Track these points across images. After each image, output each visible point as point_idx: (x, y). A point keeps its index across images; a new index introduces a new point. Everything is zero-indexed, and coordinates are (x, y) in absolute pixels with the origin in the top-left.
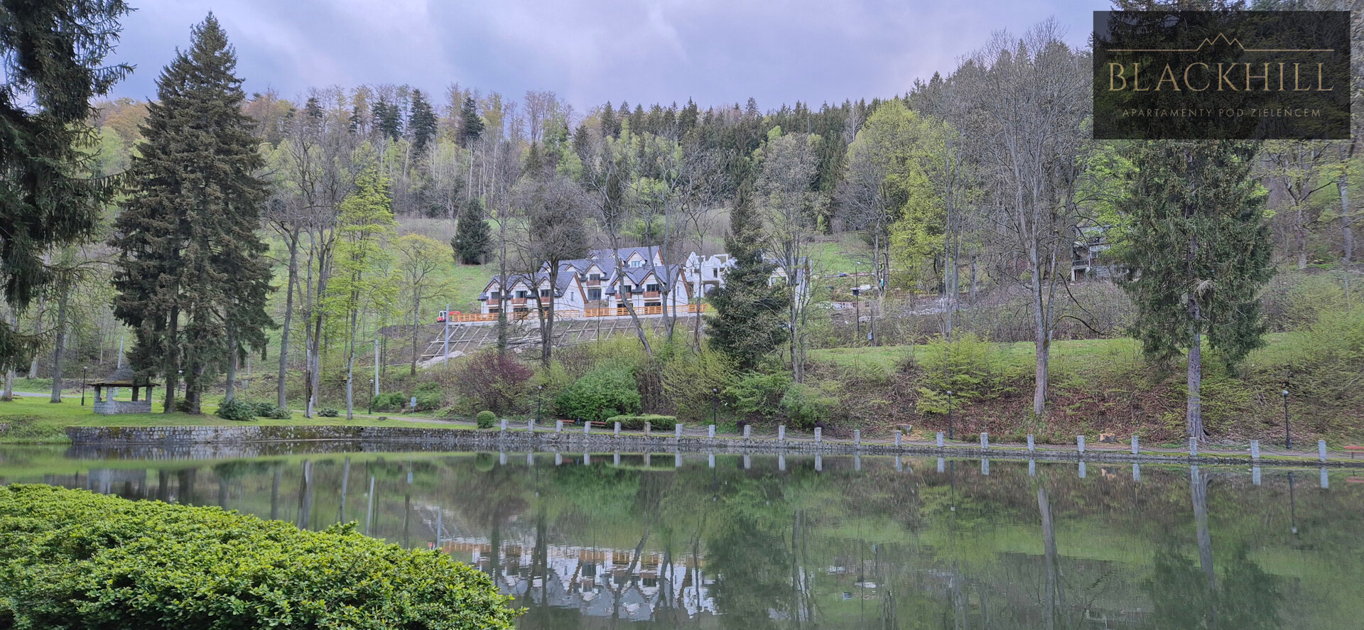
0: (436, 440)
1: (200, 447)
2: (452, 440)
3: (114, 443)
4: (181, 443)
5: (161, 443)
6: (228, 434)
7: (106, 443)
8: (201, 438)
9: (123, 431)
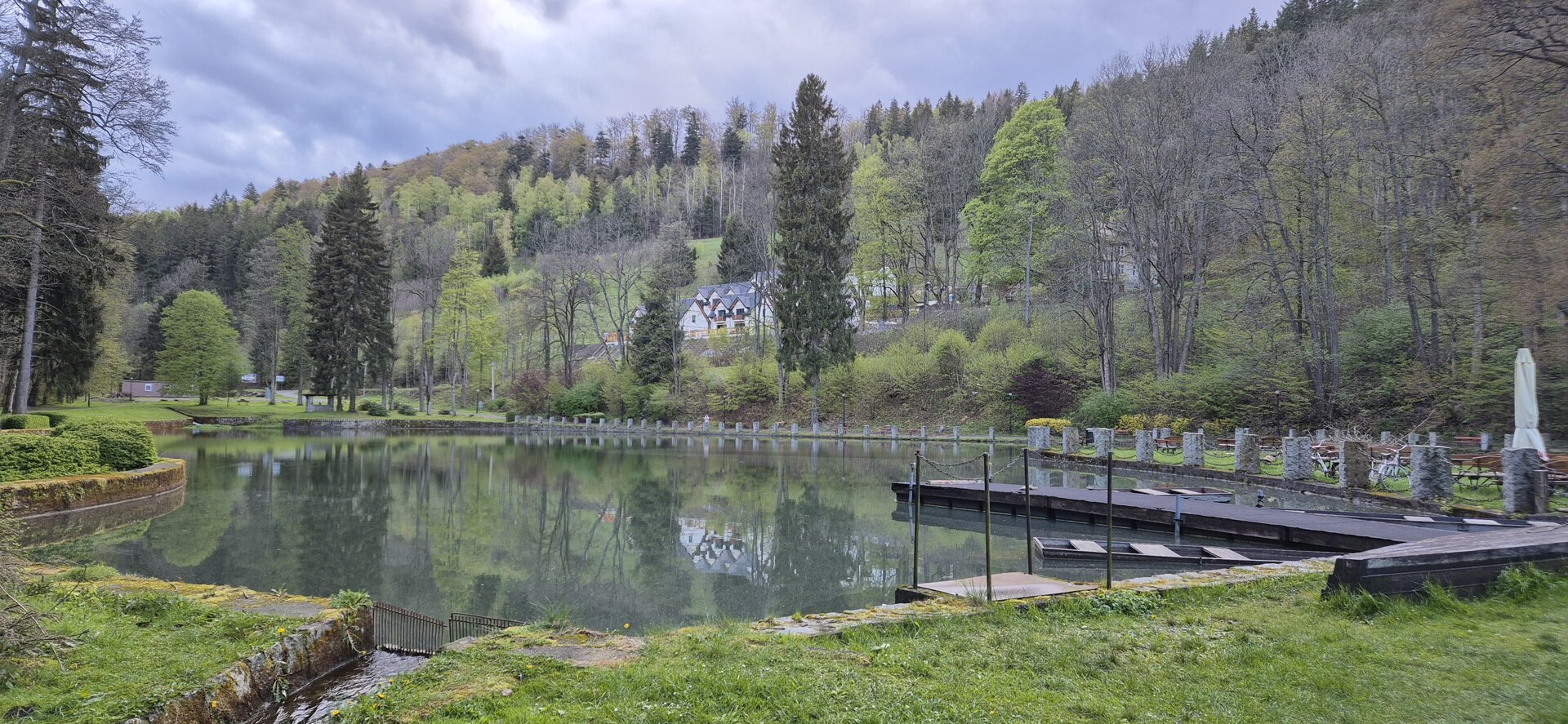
0: (486, 429)
1: (347, 431)
2: (494, 429)
3: (303, 428)
4: (336, 429)
5: (325, 429)
6: (364, 424)
7: (299, 428)
8: (347, 426)
9: (306, 421)
